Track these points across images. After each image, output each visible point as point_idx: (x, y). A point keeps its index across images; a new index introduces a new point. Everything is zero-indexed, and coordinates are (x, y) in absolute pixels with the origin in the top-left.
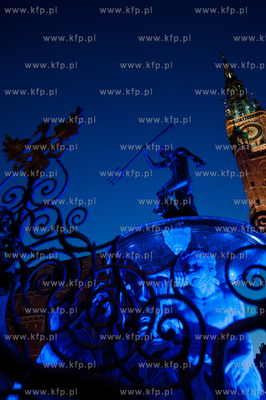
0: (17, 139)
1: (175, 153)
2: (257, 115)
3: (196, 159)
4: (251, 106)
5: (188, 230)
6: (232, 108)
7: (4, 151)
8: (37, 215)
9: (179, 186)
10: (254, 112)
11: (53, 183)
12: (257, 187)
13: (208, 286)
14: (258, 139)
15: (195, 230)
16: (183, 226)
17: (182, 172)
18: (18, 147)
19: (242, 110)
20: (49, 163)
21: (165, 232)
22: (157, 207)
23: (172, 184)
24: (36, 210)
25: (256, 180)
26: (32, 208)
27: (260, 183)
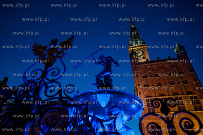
0: (40, 45)
1: (106, 58)
2: (142, 46)
3: (116, 63)
4: (141, 41)
5: (109, 95)
6: (132, 41)
7: (33, 50)
8: (49, 85)
9: (106, 74)
10: (142, 44)
11: (58, 70)
12: (139, 78)
13: (120, 125)
14: (142, 57)
15: (112, 96)
16: (107, 94)
17: (108, 68)
18: (40, 49)
19: (136, 43)
20: (56, 60)
21: (98, 95)
22: (95, 83)
23: (103, 72)
24: (48, 83)
25: (139, 75)
26: (46, 81)
27: (140, 76)
